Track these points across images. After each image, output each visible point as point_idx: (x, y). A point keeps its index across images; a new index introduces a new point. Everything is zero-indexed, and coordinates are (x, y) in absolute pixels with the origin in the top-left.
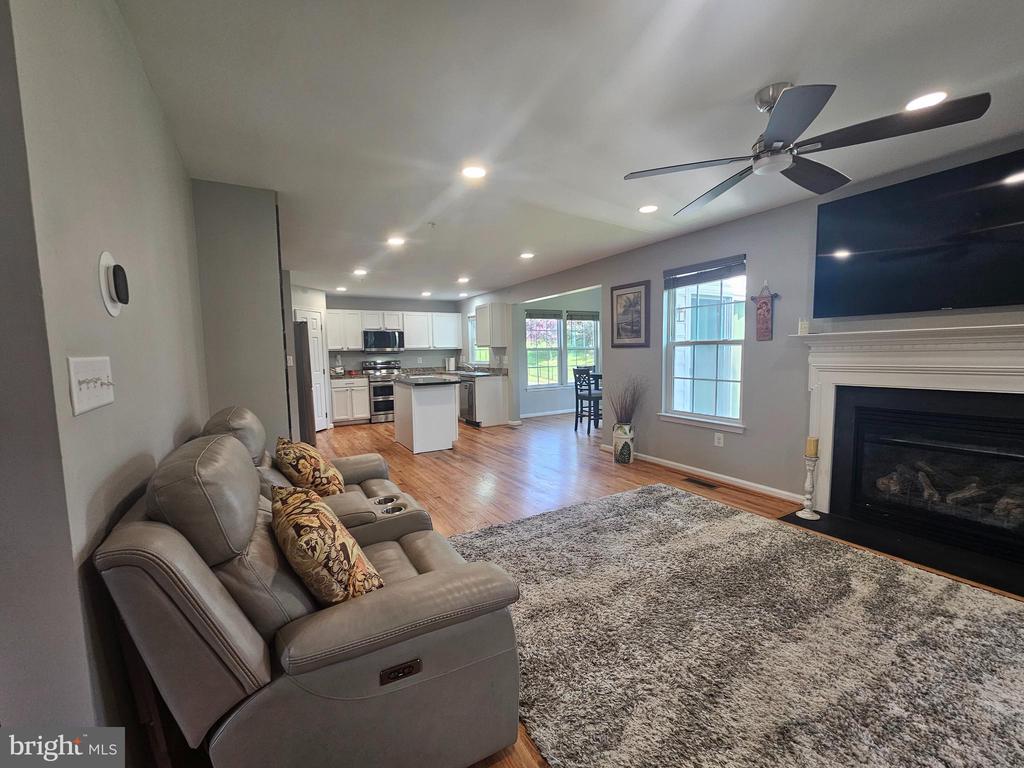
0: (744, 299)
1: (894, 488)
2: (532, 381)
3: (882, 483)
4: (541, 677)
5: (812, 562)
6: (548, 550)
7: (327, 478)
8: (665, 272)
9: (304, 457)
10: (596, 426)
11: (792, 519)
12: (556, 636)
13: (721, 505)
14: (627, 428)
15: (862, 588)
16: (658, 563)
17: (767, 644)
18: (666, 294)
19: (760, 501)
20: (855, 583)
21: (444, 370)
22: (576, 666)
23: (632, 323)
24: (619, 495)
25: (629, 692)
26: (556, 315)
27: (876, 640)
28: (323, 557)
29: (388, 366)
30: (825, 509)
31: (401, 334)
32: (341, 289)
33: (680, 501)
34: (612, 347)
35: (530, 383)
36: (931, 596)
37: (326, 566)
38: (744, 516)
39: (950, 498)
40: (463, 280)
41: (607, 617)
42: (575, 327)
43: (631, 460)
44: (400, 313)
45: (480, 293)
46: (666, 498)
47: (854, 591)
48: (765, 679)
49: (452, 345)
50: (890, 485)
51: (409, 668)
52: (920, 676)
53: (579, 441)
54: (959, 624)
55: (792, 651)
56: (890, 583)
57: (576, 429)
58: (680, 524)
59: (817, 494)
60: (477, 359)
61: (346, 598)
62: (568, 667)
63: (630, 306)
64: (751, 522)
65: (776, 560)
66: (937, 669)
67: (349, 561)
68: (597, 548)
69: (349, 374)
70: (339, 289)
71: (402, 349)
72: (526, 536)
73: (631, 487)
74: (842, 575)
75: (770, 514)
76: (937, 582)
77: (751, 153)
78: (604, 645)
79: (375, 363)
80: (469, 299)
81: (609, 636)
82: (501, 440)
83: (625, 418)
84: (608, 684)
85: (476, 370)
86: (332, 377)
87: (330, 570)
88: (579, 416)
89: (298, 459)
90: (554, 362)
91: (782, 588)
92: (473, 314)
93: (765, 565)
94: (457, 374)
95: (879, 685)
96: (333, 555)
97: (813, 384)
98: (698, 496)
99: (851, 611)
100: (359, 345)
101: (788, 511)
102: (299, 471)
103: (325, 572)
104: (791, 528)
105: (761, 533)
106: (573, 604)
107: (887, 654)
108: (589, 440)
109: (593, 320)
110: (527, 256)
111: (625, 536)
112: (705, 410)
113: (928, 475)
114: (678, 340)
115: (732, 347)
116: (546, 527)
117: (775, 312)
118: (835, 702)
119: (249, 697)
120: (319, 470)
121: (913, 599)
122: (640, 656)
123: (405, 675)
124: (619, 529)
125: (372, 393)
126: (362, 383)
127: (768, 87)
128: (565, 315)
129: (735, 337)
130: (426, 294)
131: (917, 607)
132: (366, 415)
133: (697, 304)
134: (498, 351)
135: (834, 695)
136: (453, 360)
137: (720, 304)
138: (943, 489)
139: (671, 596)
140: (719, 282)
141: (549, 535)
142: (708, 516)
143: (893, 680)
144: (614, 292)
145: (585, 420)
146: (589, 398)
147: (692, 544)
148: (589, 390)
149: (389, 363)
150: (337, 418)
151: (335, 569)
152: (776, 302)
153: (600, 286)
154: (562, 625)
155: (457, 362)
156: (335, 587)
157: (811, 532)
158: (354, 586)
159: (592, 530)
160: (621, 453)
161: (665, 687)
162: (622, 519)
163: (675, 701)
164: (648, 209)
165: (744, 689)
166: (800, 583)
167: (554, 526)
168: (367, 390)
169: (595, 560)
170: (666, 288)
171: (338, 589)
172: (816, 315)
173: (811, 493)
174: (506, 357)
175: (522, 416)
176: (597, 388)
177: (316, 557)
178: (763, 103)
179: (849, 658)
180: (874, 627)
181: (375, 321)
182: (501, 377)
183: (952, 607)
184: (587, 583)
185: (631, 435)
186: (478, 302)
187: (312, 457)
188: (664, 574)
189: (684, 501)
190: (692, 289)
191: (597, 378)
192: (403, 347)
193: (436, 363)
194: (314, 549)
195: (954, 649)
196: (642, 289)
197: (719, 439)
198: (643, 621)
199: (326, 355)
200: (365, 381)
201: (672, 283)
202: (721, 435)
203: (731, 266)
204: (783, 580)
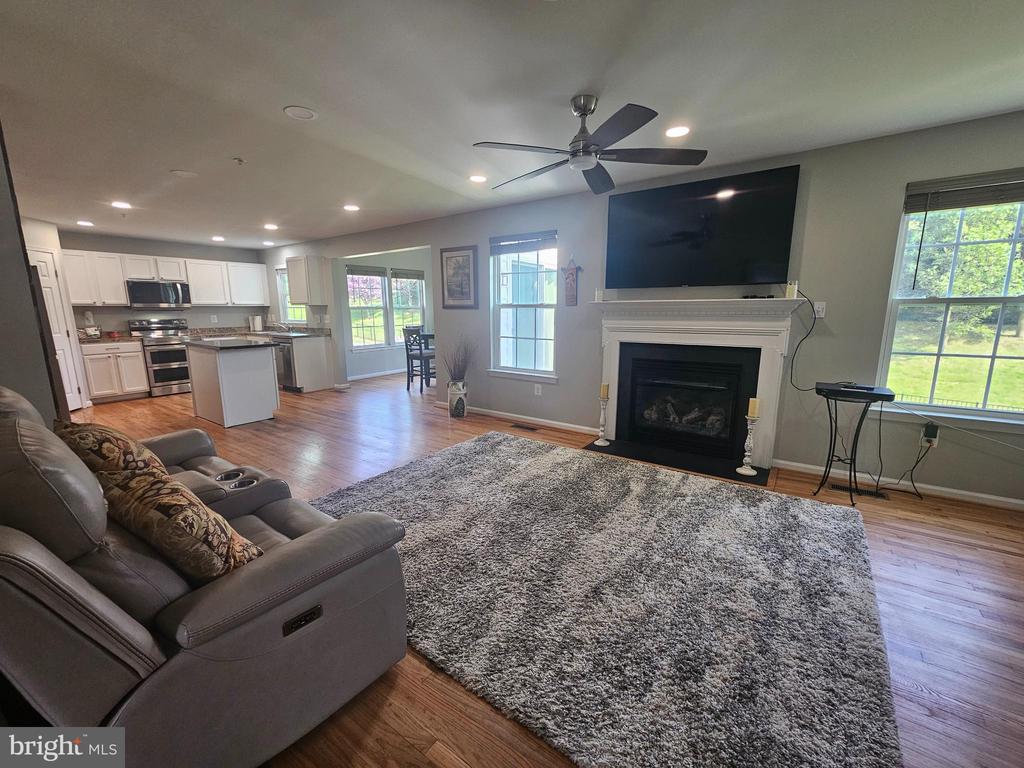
0: (556, 268)
1: (654, 416)
2: (357, 342)
3: (647, 413)
4: (416, 604)
5: (606, 476)
6: (403, 501)
7: (144, 461)
8: (490, 239)
9: (109, 440)
10: (428, 384)
11: (592, 447)
12: (424, 569)
13: (542, 444)
14: (460, 384)
15: (637, 488)
16: (499, 496)
17: (581, 537)
18: (491, 259)
19: (570, 437)
20: (633, 485)
21: (248, 330)
22: (445, 587)
23: (461, 286)
24: (459, 445)
25: (491, 595)
26: (381, 272)
27: (645, 519)
28: (201, 532)
29: (164, 326)
30: (613, 437)
31: (185, 287)
32: (85, 224)
33: (510, 445)
34: (444, 307)
35: (355, 344)
36: (674, 485)
37: (206, 541)
38: (559, 450)
39: (685, 418)
40: (271, 227)
41: (465, 545)
42: (400, 284)
43: (465, 414)
44: (181, 260)
45: (291, 242)
46: (499, 443)
47: (632, 491)
48: (583, 560)
49: (256, 300)
50: (651, 414)
51: (312, 614)
52: (669, 535)
53: (412, 400)
54: (688, 500)
55: (597, 539)
56: (652, 481)
57: (408, 389)
58: (513, 462)
59: (607, 427)
60: (291, 317)
61: (228, 571)
62: (438, 590)
63: (459, 267)
64: (565, 453)
65: (583, 478)
66: (678, 529)
67: (226, 535)
68: (447, 492)
69: (107, 336)
70: (80, 223)
71: (187, 305)
72: (379, 493)
73: (468, 438)
74: (625, 481)
75: (577, 446)
76: (677, 475)
77: (568, 149)
78: (466, 567)
79: (149, 323)
80: (276, 249)
81: (468, 559)
82: (330, 405)
83: (458, 376)
84: (473, 595)
85: (290, 330)
86: (81, 341)
87: (210, 544)
88: (410, 376)
89: (101, 443)
90: (380, 320)
91: (588, 498)
92: (284, 266)
93: (577, 483)
94: (267, 335)
95: (648, 547)
96: (211, 529)
97: (605, 342)
98: (524, 438)
99: (631, 505)
100: (122, 299)
101: (589, 442)
102: (104, 457)
103: (205, 547)
104: (592, 454)
105: (572, 461)
106: (432, 542)
107: (652, 526)
108: (422, 398)
109: (418, 278)
110: (351, 208)
111: (470, 479)
112: (526, 365)
113: (673, 404)
114: (503, 302)
115: (545, 310)
116: (396, 482)
117: (579, 281)
118: (624, 563)
119: (143, 681)
120: (131, 453)
121: (665, 489)
122: (494, 567)
123: (307, 622)
124: (463, 473)
125: (149, 360)
126: (131, 348)
127: (580, 96)
128: (389, 272)
129: (547, 302)
130: (218, 239)
131: (667, 494)
132: (142, 386)
133: (517, 270)
134: (317, 310)
135: (622, 559)
136: (258, 320)
137: (536, 270)
138: (680, 414)
139: (512, 519)
140: (535, 253)
141: (400, 488)
142: (533, 453)
143: (656, 542)
144: (444, 254)
145: (417, 380)
146: (419, 357)
147: (524, 476)
148: (420, 349)
149: (170, 322)
150: (96, 393)
151: (215, 543)
152: (580, 273)
153: (429, 246)
154: (429, 559)
155: (264, 321)
156: (215, 561)
157: (604, 455)
158: (234, 558)
159: (441, 477)
160: (456, 408)
161: (516, 584)
162: (464, 465)
163: (524, 591)
164: (478, 179)
165: (569, 570)
166: (600, 492)
167: (404, 480)
168: (141, 354)
169: (446, 503)
170: (492, 254)
171: (219, 563)
172: (607, 287)
173: (603, 426)
174: (327, 316)
175: (349, 379)
176: (427, 348)
177: (194, 534)
178: (577, 108)
179: (631, 535)
180: (644, 511)
181: (144, 268)
182: (323, 338)
183: (684, 490)
184: (442, 522)
185: (463, 391)
186: (287, 253)
187: (117, 439)
188: (505, 503)
189: (513, 443)
190: (513, 256)
191: (427, 338)
192: (189, 302)
193: (236, 321)
194: (191, 526)
195: (686, 515)
196: (470, 253)
197: (538, 390)
198: (493, 542)
199: (70, 313)
200: (137, 345)
201: (497, 250)
202: (540, 386)
203: (546, 238)
204: (589, 492)
